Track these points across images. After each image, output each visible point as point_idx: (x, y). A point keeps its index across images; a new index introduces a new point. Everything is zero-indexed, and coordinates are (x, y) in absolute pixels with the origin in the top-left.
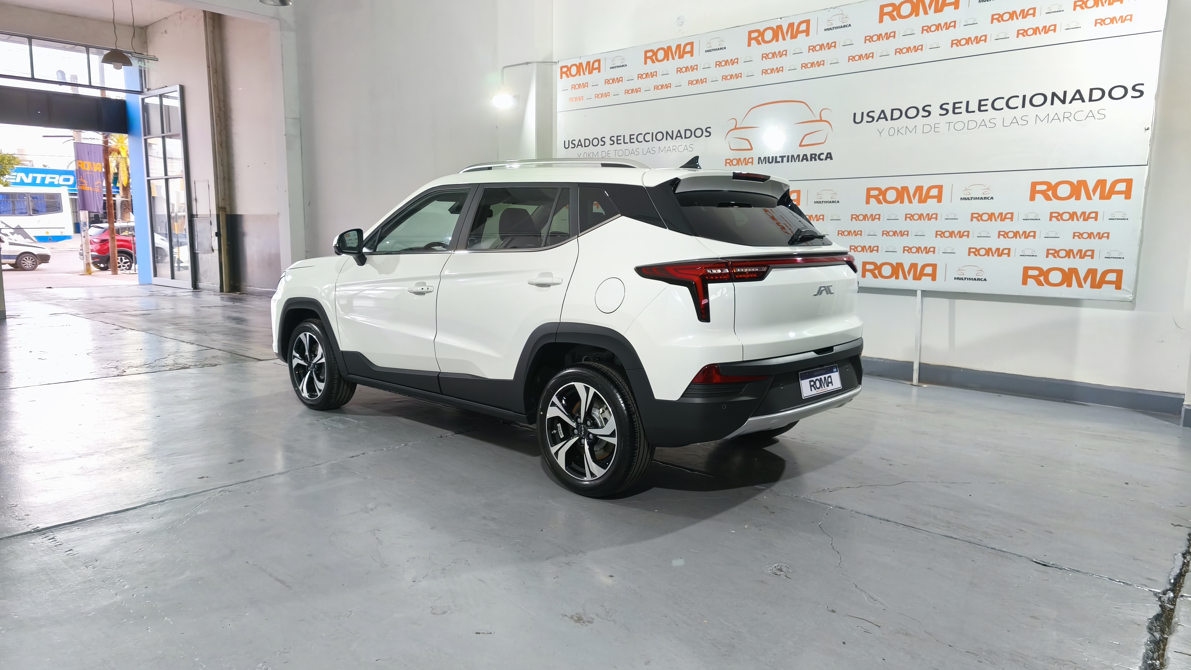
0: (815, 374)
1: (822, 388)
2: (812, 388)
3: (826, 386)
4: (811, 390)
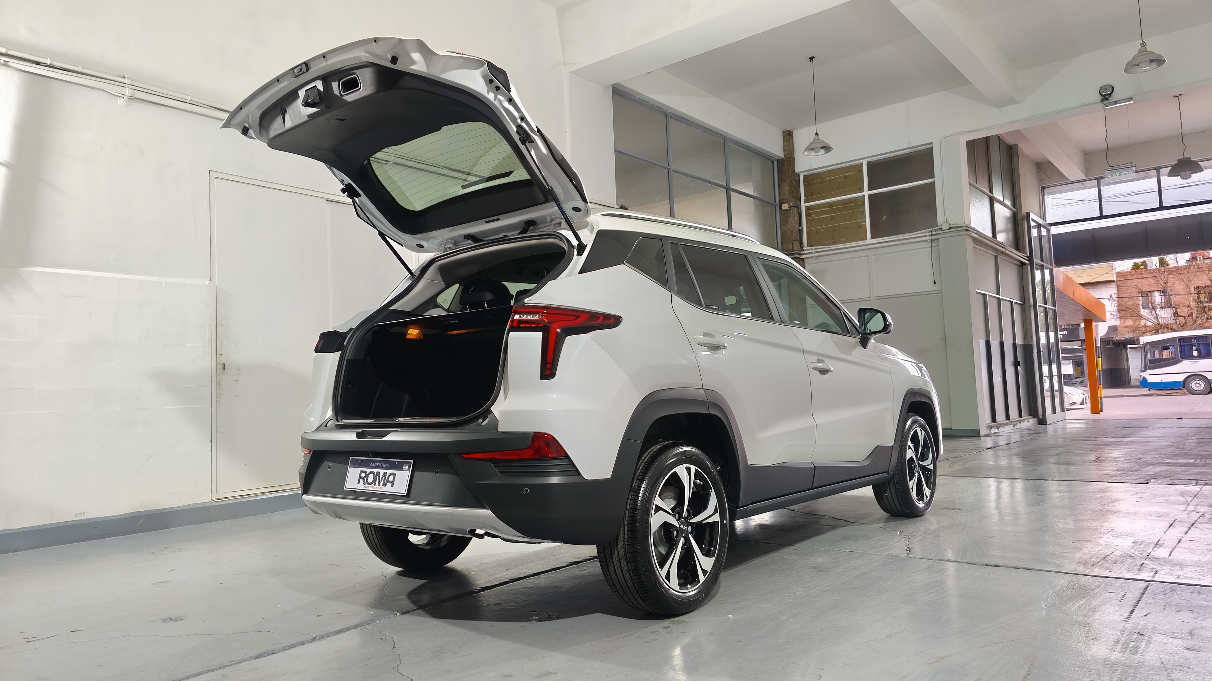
0: (371, 465)
1: (375, 485)
2: (361, 480)
3: (381, 484)
4: (359, 483)
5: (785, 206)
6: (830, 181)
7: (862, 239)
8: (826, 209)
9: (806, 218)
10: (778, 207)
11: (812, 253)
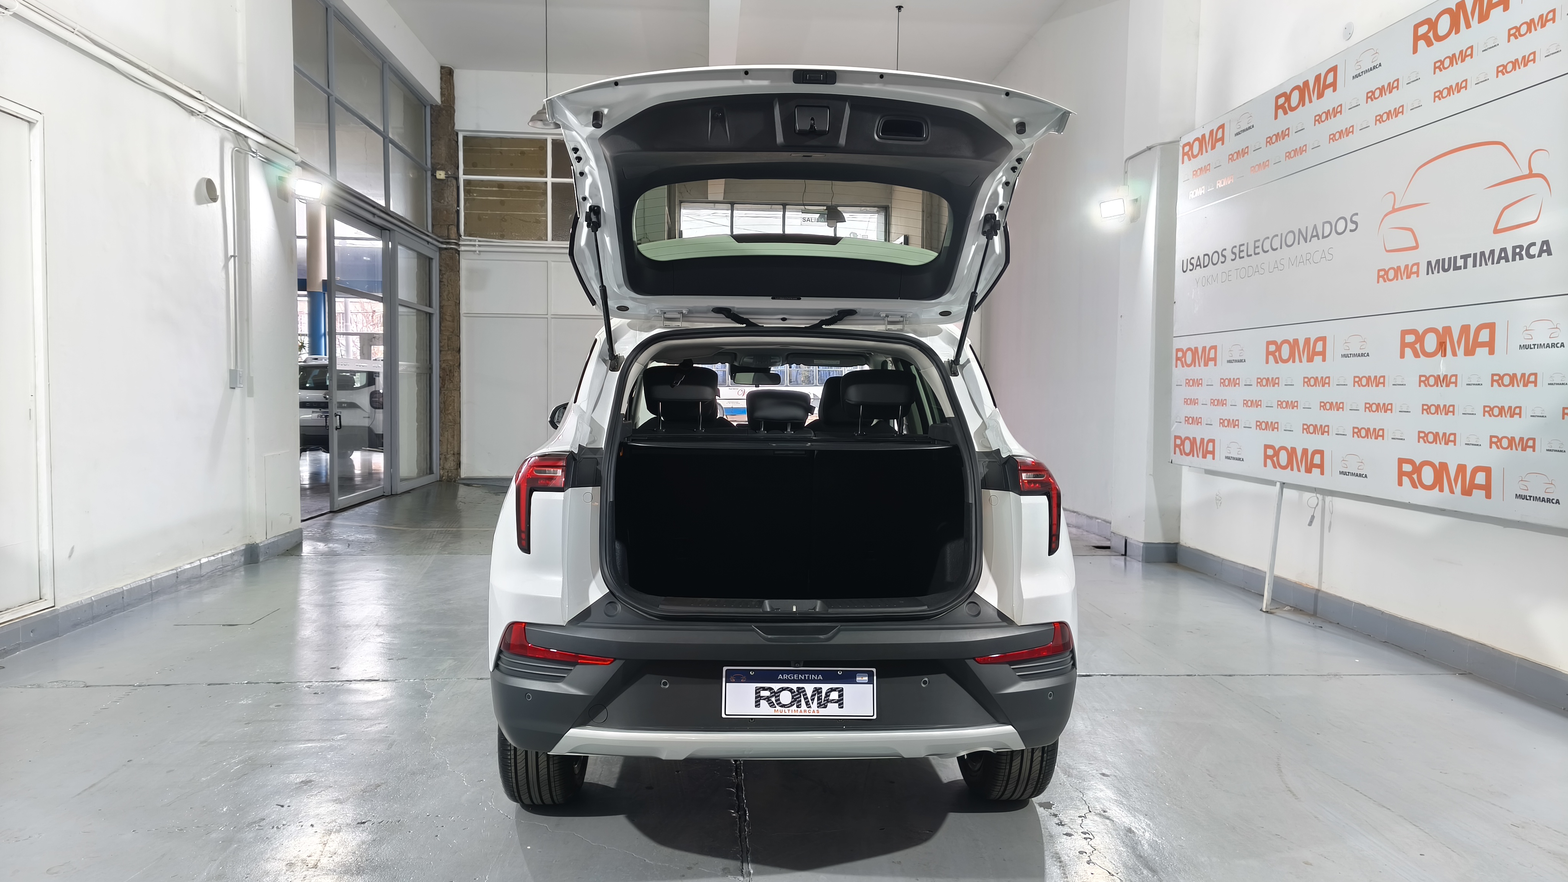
0: (782, 678)
1: (799, 707)
2: (763, 702)
3: (814, 705)
4: (757, 706)
5: (440, 174)
6: (501, 153)
7: (540, 239)
8: (494, 189)
9: (465, 196)
10: (429, 174)
11: (474, 245)
